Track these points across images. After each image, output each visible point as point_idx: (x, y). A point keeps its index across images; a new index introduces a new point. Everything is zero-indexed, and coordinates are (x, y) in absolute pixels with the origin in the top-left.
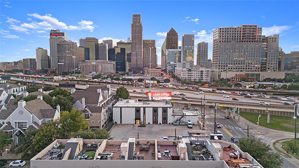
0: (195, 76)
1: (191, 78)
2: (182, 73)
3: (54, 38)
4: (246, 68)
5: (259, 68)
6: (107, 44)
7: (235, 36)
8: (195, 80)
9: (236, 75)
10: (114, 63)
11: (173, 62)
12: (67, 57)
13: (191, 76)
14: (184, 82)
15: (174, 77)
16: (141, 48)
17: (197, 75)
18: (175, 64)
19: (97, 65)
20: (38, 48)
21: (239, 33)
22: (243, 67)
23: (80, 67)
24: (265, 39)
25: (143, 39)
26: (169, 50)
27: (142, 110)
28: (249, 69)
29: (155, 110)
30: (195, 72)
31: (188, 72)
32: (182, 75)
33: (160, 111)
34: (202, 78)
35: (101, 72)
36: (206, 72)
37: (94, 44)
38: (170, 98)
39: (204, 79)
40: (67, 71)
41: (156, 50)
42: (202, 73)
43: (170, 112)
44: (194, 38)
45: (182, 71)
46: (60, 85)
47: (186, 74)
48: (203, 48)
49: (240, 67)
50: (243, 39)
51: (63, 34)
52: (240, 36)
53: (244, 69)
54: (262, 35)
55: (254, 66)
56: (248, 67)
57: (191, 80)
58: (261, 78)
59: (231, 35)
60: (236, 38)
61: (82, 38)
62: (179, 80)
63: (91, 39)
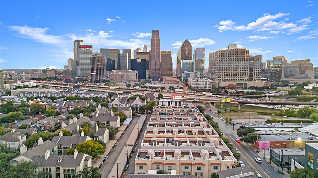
0: (201, 85)
1: (198, 86)
2: (192, 83)
3: (83, 50)
4: (238, 79)
5: (247, 79)
6: (127, 54)
7: (230, 57)
8: (201, 88)
9: (229, 84)
10: (137, 72)
11: (187, 72)
12: (98, 68)
13: (198, 85)
14: (193, 90)
15: (187, 85)
16: (160, 59)
17: (203, 84)
18: (188, 73)
19: (123, 75)
20: (69, 59)
21: (233, 54)
22: (236, 79)
23: (108, 76)
24: (252, 58)
25: (161, 51)
26: (184, 61)
27: (171, 102)
28: (240, 79)
29: (176, 103)
30: (201, 82)
31: (196, 82)
32: (192, 84)
33: (178, 103)
34: (206, 86)
35: (126, 80)
36: (209, 82)
37: (116, 54)
38: (182, 98)
39: (208, 87)
40: (98, 80)
41: (172, 59)
42: (206, 83)
43: (182, 103)
44: (204, 51)
45: (192, 82)
46: (123, 92)
47: (195, 84)
48: (213, 58)
49: (234, 79)
50: (236, 58)
51: (90, 47)
52: (234, 57)
53: (237, 79)
54: (249, 55)
55: (244, 78)
56: (239, 78)
57: (198, 88)
58: (248, 87)
59: (227, 56)
60: (231, 57)
61: (104, 48)
62: (190, 88)
63: (114, 50)
